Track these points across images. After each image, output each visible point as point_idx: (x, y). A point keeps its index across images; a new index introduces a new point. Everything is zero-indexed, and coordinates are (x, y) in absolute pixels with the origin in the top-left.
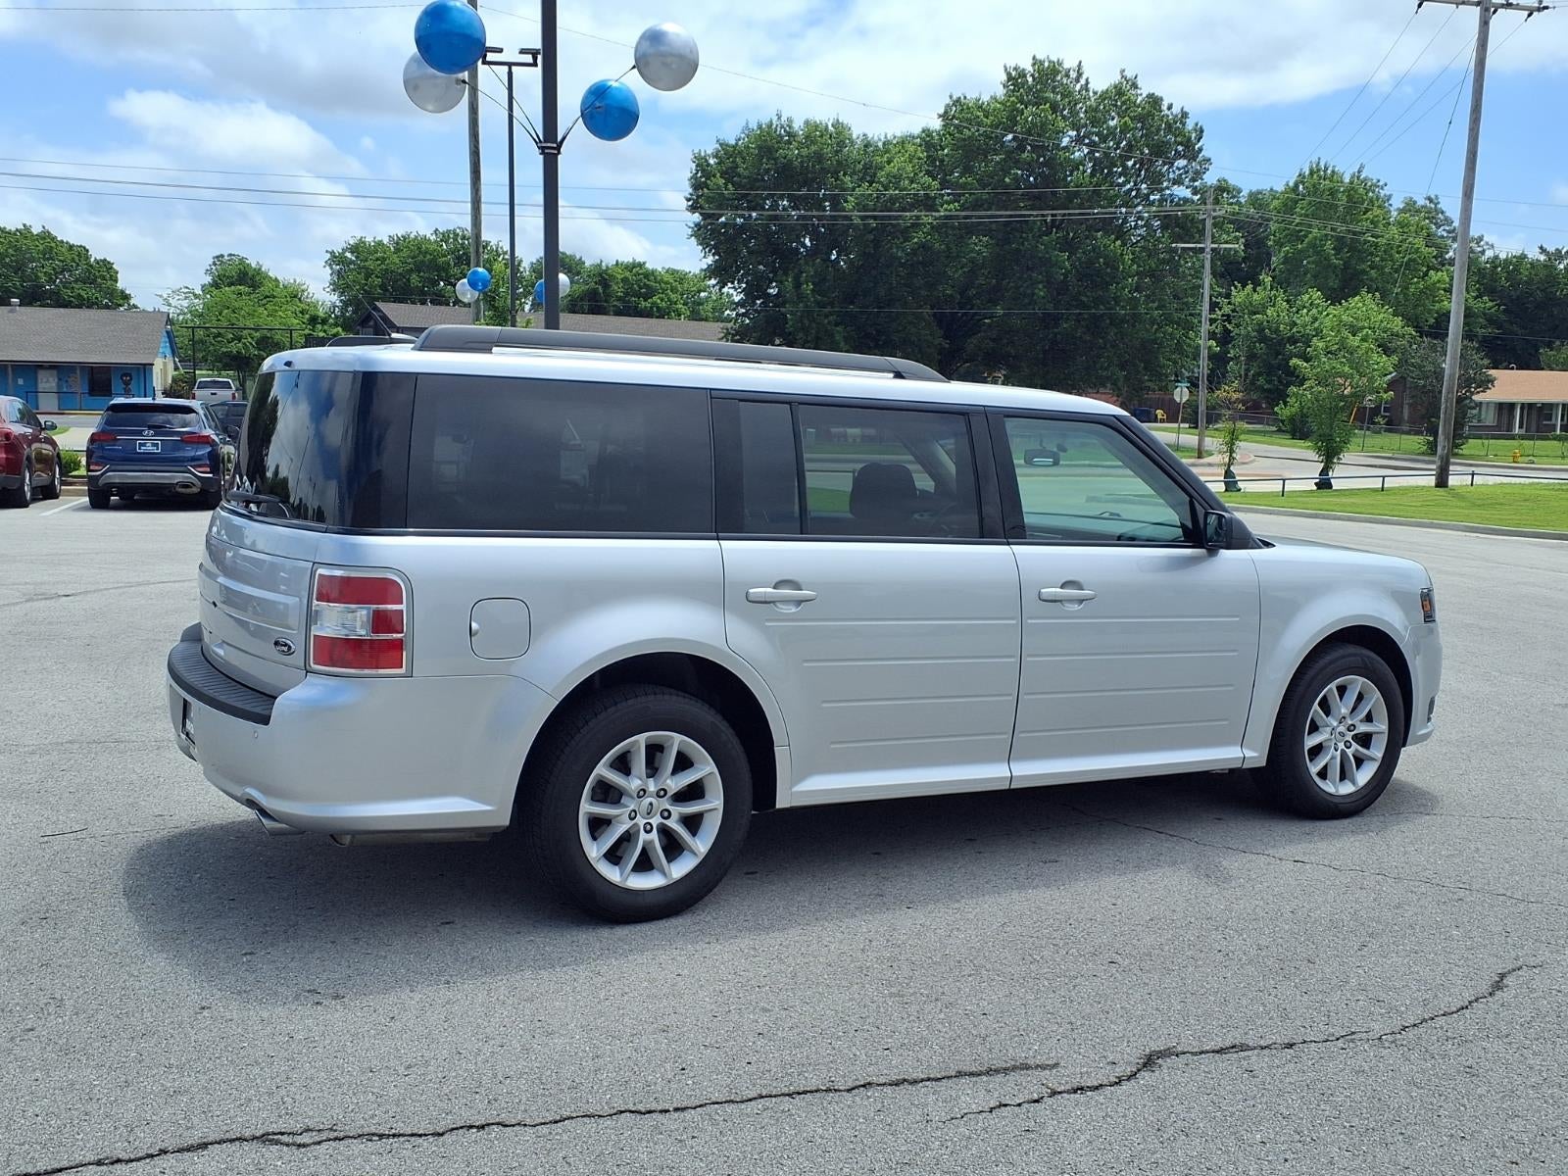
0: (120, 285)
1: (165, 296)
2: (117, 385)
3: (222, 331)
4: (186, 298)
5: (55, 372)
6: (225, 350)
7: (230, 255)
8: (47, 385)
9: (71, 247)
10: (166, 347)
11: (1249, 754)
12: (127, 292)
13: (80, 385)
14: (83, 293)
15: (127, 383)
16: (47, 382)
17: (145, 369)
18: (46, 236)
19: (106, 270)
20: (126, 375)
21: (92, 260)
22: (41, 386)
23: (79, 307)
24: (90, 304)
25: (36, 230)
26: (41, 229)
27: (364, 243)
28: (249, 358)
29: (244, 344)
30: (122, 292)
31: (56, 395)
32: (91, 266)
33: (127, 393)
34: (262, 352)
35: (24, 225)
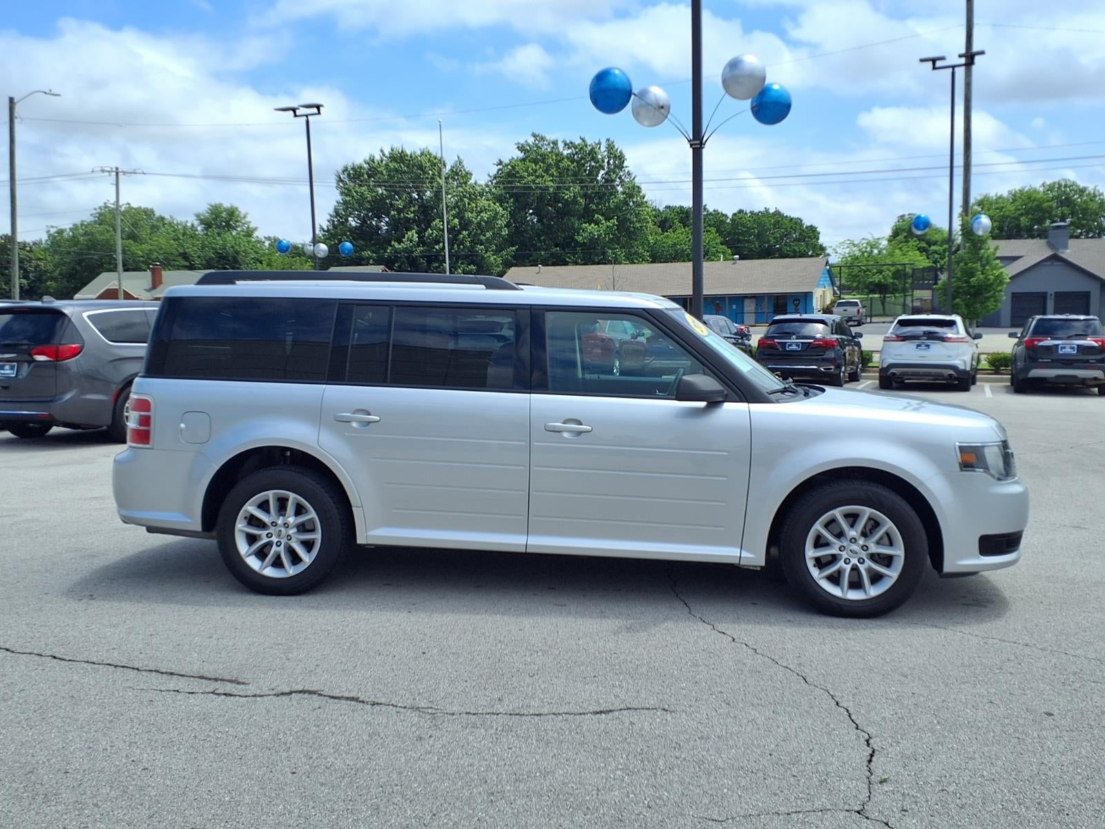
0: (820, 241)
1: (834, 247)
2: (790, 307)
3: (870, 267)
4: (848, 247)
5: (754, 300)
6: (871, 280)
7: (909, 214)
8: (749, 308)
9: (791, 219)
10: (826, 281)
11: (745, 554)
12: (824, 245)
13: (767, 307)
14: (796, 248)
15: (797, 305)
16: (749, 306)
17: (807, 296)
18: (777, 213)
19: (813, 232)
20: (797, 300)
21: (805, 226)
22: (746, 309)
23: (794, 257)
24: (803, 255)
25: (771, 211)
26: (774, 210)
27: (988, 198)
28: (887, 285)
29: (884, 275)
30: (821, 246)
31: (754, 314)
32: (803, 231)
33: (797, 312)
34: (895, 281)
35: (766, 208)
